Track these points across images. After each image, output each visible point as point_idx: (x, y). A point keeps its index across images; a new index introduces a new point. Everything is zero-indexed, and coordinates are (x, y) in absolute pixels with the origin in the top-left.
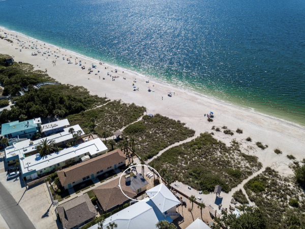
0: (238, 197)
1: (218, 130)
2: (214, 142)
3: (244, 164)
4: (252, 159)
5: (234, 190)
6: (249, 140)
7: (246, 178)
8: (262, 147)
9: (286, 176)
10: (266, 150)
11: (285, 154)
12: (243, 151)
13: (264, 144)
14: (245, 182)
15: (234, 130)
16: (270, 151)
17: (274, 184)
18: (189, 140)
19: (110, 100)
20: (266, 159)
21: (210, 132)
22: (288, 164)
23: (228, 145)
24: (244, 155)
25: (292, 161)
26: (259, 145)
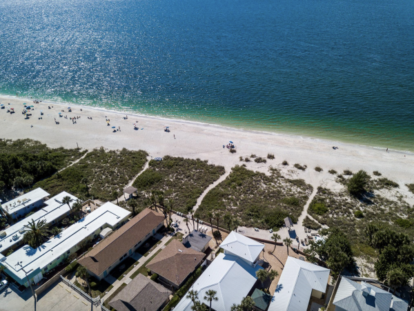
0: (308, 225)
1: (247, 160)
2: (251, 174)
3: (295, 190)
4: (299, 183)
5: (301, 219)
6: (285, 163)
7: (305, 204)
8: (302, 169)
9: (338, 191)
10: (306, 170)
11: (326, 170)
12: (287, 177)
13: (302, 165)
14: (306, 207)
15: (264, 156)
16: (310, 170)
17: (333, 202)
18: (222, 178)
19: (87, 151)
20: (314, 180)
21: (240, 164)
22: (333, 179)
23: (268, 174)
24: (290, 181)
25: (335, 176)
26: (297, 166)
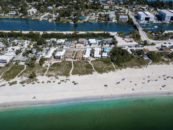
0: (47, 66)
1: (67, 80)
2: (64, 75)
3: (50, 73)
4: (49, 76)
5: (49, 67)
6: (54, 82)
7: (48, 71)
9: (39, 76)
10: (47, 81)
11: (41, 83)
12: (53, 77)
13: (48, 83)
14: (48, 70)
15: (61, 82)
16: (45, 82)
17: (41, 73)
18: (71, 72)
20: (45, 78)
21: (68, 78)
22: (39, 80)
23: (59, 76)
24: (52, 76)
25: (38, 81)
26: (50, 82)
